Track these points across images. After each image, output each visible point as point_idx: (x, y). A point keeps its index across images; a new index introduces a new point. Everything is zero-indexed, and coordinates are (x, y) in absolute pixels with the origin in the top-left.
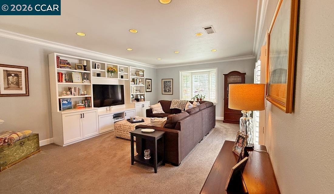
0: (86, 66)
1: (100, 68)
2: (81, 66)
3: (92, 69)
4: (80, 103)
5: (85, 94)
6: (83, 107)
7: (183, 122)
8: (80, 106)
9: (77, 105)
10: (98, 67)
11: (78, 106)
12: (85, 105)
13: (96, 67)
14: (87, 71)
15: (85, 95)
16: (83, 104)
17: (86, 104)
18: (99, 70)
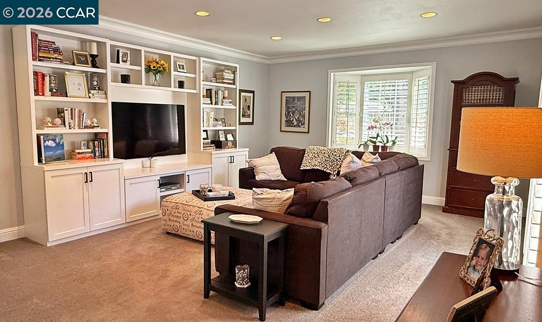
0: (97, 56)
1: (128, 62)
2: (86, 56)
3: (110, 65)
4: (83, 147)
5: (95, 125)
6: (90, 158)
7: (334, 202)
8: (82, 153)
9: (77, 151)
10: (125, 59)
11: (79, 153)
12: (94, 152)
13: (121, 58)
14: (98, 68)
15: (93, 127)
16: (90, 150)
17: (97, 149)
18: (127, 66)
